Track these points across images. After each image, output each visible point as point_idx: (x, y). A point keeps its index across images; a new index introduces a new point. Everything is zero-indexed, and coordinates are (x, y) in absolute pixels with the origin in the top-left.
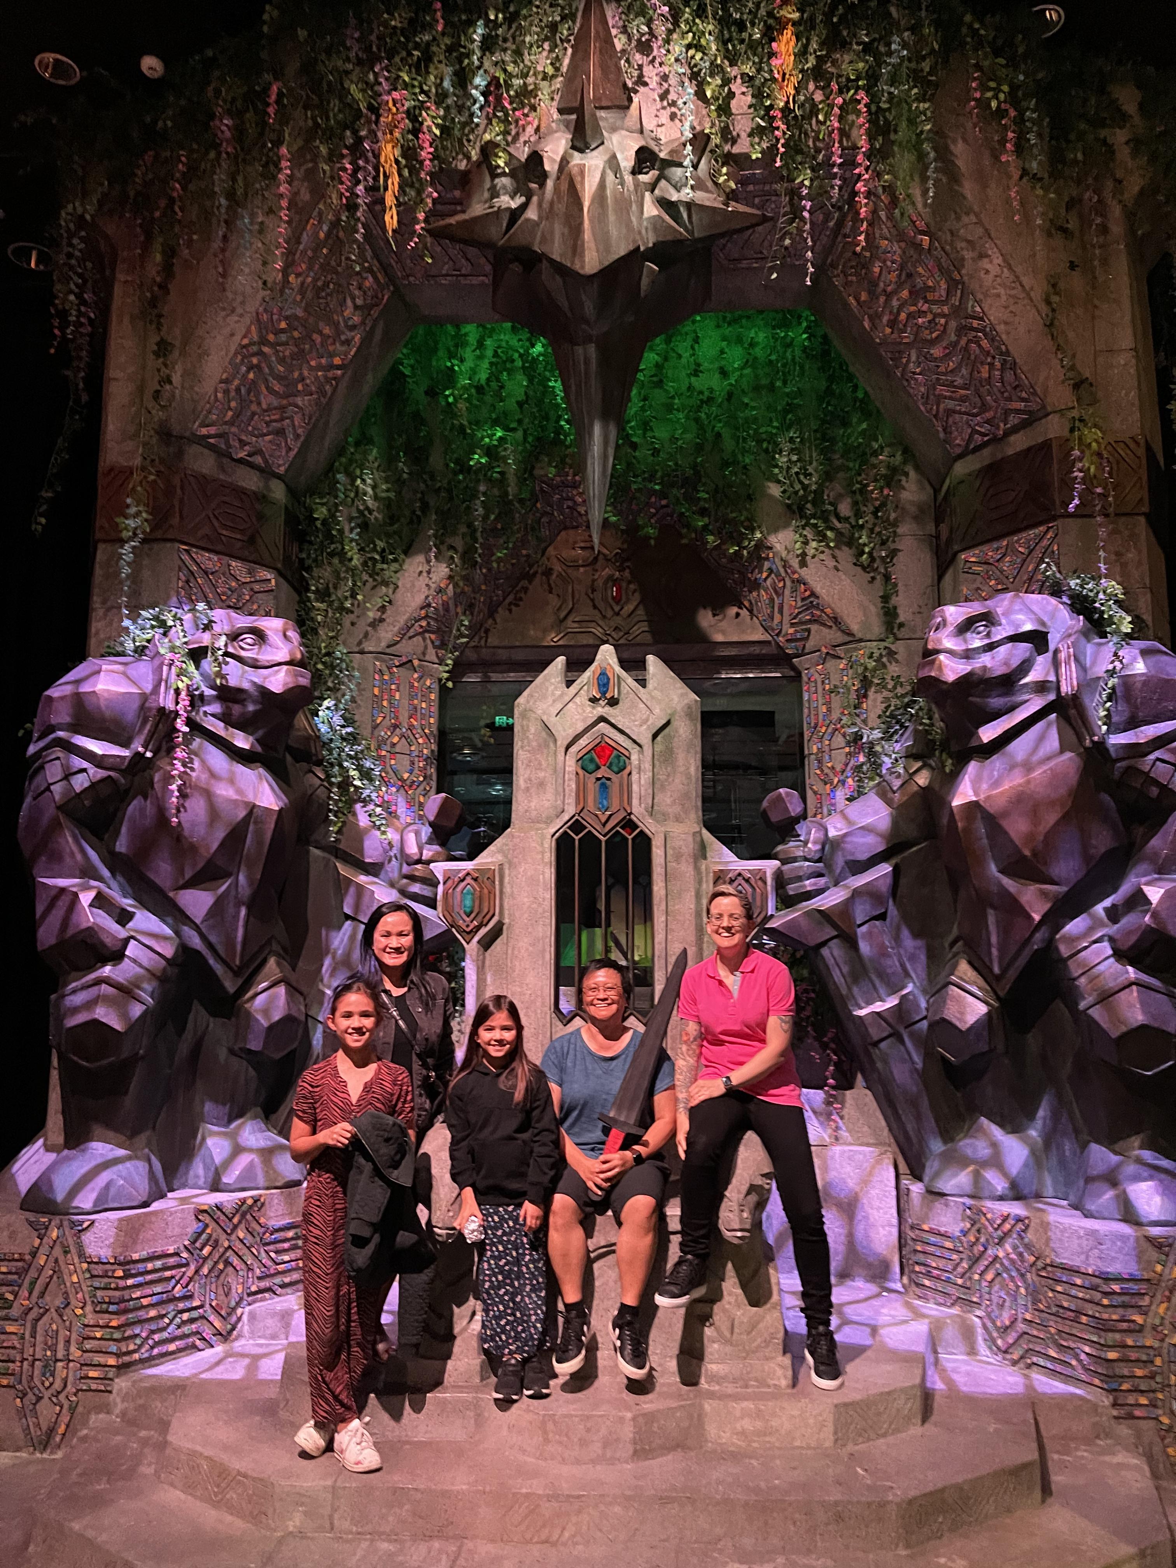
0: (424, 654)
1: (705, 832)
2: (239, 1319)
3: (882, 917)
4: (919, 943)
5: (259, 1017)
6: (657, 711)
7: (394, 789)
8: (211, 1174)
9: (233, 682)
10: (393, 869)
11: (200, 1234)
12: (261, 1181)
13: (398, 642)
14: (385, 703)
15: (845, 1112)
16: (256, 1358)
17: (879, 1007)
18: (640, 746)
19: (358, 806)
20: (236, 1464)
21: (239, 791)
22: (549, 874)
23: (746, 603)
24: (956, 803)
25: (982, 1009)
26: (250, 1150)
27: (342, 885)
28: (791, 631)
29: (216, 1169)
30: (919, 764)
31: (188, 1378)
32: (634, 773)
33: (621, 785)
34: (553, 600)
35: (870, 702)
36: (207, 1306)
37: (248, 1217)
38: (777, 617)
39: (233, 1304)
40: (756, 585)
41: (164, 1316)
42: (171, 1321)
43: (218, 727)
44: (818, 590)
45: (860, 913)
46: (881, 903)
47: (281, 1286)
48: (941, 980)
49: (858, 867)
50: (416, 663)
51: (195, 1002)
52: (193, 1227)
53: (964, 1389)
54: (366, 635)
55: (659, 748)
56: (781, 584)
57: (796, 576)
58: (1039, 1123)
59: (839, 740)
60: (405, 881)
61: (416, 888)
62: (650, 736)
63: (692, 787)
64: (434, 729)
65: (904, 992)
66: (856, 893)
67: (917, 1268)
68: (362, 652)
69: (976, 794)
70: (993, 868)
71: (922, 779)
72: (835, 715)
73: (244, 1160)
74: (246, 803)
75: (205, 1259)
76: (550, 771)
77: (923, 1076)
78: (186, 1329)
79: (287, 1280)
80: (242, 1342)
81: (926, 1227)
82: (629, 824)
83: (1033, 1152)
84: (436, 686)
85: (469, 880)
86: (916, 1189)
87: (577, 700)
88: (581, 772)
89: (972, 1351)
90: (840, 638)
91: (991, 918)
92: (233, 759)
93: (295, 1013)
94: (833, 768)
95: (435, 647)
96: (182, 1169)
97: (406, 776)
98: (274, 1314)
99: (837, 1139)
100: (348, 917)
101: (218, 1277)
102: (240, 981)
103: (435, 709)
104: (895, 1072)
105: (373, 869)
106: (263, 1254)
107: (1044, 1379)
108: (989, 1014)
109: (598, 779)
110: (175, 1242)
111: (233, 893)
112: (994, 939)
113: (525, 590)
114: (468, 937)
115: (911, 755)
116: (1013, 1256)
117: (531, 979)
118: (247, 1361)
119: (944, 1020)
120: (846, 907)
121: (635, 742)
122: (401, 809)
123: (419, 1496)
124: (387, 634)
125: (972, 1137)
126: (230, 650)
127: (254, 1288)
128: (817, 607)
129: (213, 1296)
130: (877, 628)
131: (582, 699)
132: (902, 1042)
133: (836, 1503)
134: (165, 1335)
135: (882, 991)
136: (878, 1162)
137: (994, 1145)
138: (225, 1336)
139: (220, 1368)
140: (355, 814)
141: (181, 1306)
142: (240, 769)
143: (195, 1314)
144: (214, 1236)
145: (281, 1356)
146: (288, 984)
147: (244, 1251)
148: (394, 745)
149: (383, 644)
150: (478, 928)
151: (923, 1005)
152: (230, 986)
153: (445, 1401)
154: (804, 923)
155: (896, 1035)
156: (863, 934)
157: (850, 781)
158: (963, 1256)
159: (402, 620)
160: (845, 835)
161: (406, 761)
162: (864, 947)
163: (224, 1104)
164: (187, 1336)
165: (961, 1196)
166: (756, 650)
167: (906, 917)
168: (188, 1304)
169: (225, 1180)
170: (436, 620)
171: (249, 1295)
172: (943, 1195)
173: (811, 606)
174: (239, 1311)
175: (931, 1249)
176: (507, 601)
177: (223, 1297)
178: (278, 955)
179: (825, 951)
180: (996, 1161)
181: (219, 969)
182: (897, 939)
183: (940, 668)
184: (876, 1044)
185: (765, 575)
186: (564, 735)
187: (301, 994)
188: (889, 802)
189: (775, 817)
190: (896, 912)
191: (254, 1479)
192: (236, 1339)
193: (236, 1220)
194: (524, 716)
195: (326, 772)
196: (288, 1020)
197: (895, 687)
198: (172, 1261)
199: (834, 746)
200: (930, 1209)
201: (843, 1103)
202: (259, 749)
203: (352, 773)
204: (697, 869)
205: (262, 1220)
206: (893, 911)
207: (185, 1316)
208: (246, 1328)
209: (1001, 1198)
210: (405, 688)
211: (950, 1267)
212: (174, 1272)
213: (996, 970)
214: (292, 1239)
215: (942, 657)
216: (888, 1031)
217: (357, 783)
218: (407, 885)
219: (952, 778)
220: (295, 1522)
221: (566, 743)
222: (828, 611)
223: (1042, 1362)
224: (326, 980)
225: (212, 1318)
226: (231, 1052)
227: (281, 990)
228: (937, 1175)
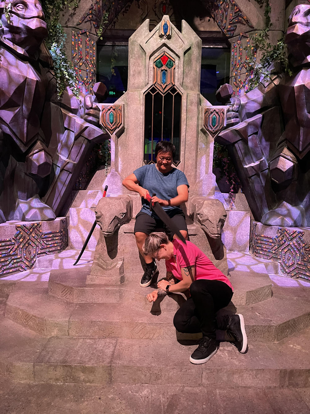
0: (91, 30)
1: (201, 95)
2: (35, 262)
3: (256, 133)
4: (268, 143)
5: (35, 162)
6: (186, 43)
7: (81, 84)
8: (22, 215)
9: (15, 24)
10: (82, 111)
11: (18, 235)
12: (40, 218)
13: (81, 23)
14: (76, 48)
15: (235, 200)
16: (41, 274)
17: (253, 165)
18: (179, 57)
19: (68, 87)
20: (32, 312)
21: (20, 71)
22: (142, 109)
23: (213, 16)
24: (296, 85)
25: (291, 164)
26: (35, 208)
27: (63, 117)
28: (229, 27)
29: (23, 214)
30: (276, 76)
31: (17, 281)
32: (176, 68)
33: (171, 73)
34: (140, 11)
35: (257, 54)
36: (23, 258)
37: (36, 229)
38: (224, 21)
39: (32, 257)
40: (217, 7)
41: (7, 261)
42: (10, 263)
43: (10, 44)
44: (242, 9)
45: (250, 131)
46: (257, 128)
47: (48, 252)
48: (276, 155)
49: (250, 115)
50: (88, 33)
51: (11, 155)
52: (15, 232)
53: (279, 285)
54: (69, 20)
55: (186, 58)
56: (227, 7)
57: (234, 3)
58: (304, 203)
59: (244, 70)
60: (86, 116)
61: (91, 118)
62: (183, 53)
63: (198, 76)
64: (95, 62)
65: (262, 160)
66: (249, 124)
67: (258, 248)
68: (67, 27)
69: (304, 82)
70: (306, 111)
71: (276, 82)
72: (243, 61)
73: (33, 211)
74: (23, 77)
75: (21, 243)
76: (143, 67)
77: (265, 188)
78: (16, 265)
79: (51, 250)
80: (36, 269)
81: (262, 236)
82: (173, 90)
83: (302, 212)
84: (95, 44)
85: (112, 110)
86: (259, 224)
87: (154, 36)
88: (155, 67)
89: (277, 273)
90: (248, 29)
91: (301, 131)
92: (17, 58)
93: (48, 161)
94: (241, 81)
95: (95, 27)
96: (11, 214)
97: (85, 79)
98: (46, 261)
99: (232, 209)
100: (66, 129)
101: (26, 248)
102: (27, 148)
103: (95, 54)
104: (256, 186)
105: (75, 111)
106: (42, 242)
107: (303, 282)
108: (294, 166)
109: (162, 70)
110: (9, 237)
111: (21, 113)
112: (301, 139)
113: (129, 6)
114: (112, 133)
115: (273, 73)
116: (296, 244)
117: (135, 149)
118: (38, 275)
119: (277, 168)
120: (245, 129)
121: (177, 55)
122: (84, 92)
123: (101, 324)
124: (77, 19)
125: (280, 207)
126: (13, 10)
127: (39, 252)
128: (241, 16)
129: (25, 255)
130: (262, 25)
131: (157, 36)
132: (259, 177)
133: (253, 326)
134: (8, 267)
135: (254, 160)
136: (245, 216)
137: (288, 210)
138: (30, 267)
139: (28, 277)
140: (67, 90)
141: (13, 258)
142: (20, 63)
143: (18, 260)
144: (24, 235)
145: (49, 274)
146: (45, 151)
147: (35, 240)
148: (81, 66)
149: (75, 24)
150: (115, 129)
151: (267, 165)
152: (23, 149)
153: (108, 290)
154: (230, 134)
155: (257, 175)
156: (250, 139)
157: (247, 86)
158: (276, 244)
159: (82, 14)
160: (247, 103)
161: (85, 73)
162: (250, 144)
163: (25, 193)
164: (17, 267)
165: (277, 226)
166: (214, 35)
167: (264, 134)
168: (16, 257)
169: (27, 217)
170: (95, 16)
171: (38, 254)
172: (270, 225)
173: (238, 16)
174: (35, 259)
175: (264, 242)
176: (123, 10)
177: (28, 255)
178: (41, 141)
179: (236, 145)
180: (289, 215)
181: (18, 142)
182: (261, 141)
183: (297, 30)
184: (250, 177)
185: (221, 3)
186: (149, 51)
187: (51, 156)
188: (262, 91)
189: (223, 95)
190: (261, 132)
191: (38, 318)
192: (34, 268)
193: (31, 230)
194: (132, 44)
195: (55, 73)
196: (46, 164)
197: (268, 48)
198: (8, 243)
199: (241, 73)
200: (265, 230)
201: (235, 197)
202: (27, 55)
203: (65, 73)
204: (198, 108)
205: (41, 231)
206: (260, 132)
207: (15, 261)
208: (37, 264)
209: (291, 226)
210: (84, 43)
211: (270, 248)
212: (10, 247)
213: (300, 150)
214: (52, 237)
215: (298, 25)
216: (254, 173)
217: (67, 77)
218: (87, 117)
219: (292, 78)
220: (55, 333)
221: (150, 55)
222: (245, 17)
223: (303, 277)
224: (59, 151)
225: (25, 262)
226: (26, 174)
227: (43, 153)
228: (268, 219)
